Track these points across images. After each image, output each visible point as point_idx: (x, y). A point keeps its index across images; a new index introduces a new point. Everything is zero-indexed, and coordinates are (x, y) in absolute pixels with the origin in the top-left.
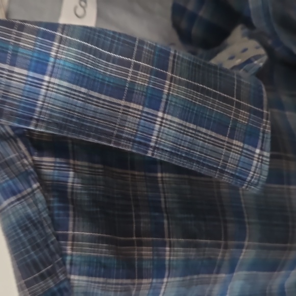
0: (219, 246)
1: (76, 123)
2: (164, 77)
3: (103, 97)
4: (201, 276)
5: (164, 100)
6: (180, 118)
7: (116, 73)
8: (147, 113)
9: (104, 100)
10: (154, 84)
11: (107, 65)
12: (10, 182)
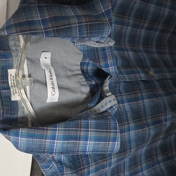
0: (105, 161)
1: (65, 151)
2: (88, 131)
3: (72, 141)
4: (101, 170)
5: (89, 138)
6: (94, 141)
7: (75, 134)
8: (85, 143)
9: (72, 142)
10: (86, 134)
11: (72, 132)
12: (47, 165)
